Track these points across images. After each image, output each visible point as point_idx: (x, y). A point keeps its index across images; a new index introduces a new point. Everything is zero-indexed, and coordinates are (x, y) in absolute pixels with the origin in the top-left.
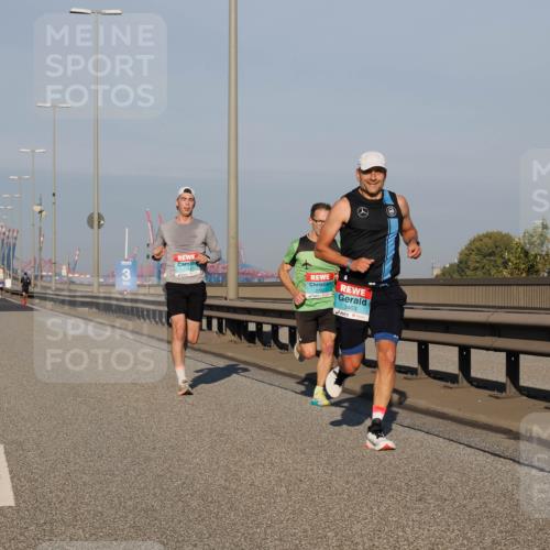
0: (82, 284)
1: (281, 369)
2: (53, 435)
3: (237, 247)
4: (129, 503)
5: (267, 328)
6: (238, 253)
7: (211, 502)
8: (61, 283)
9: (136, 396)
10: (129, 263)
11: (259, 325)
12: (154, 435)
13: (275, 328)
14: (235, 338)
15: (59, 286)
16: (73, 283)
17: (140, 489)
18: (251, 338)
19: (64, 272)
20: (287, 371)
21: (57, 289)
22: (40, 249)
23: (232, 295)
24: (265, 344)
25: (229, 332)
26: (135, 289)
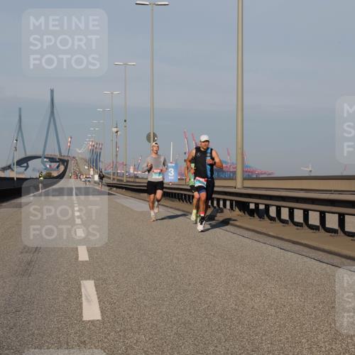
0: (142, 178)
1: (271, 233)
2: (126, 275)
3: (243, 154)
4: (174, 318)
5: (262, 207)
6: (243, 158)
7: (227, 319)
8: (130, 177)
9: (178, 250)
10: (173, 165)
11: (257, 205)
12: (189, 275)
13: (267, 207)
14: (241, 213)
15: (128, 179)
16: (137, 177)
17: (181, 310)
18: (251, 213)
19: (132, 171)
20: (275, 235)
21: (128, 181)
22: (117, 155)
23: (239, 185)
24: (261, 217)
25: (237, 210)
26: (177, 181)
